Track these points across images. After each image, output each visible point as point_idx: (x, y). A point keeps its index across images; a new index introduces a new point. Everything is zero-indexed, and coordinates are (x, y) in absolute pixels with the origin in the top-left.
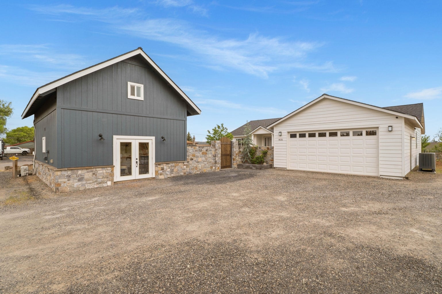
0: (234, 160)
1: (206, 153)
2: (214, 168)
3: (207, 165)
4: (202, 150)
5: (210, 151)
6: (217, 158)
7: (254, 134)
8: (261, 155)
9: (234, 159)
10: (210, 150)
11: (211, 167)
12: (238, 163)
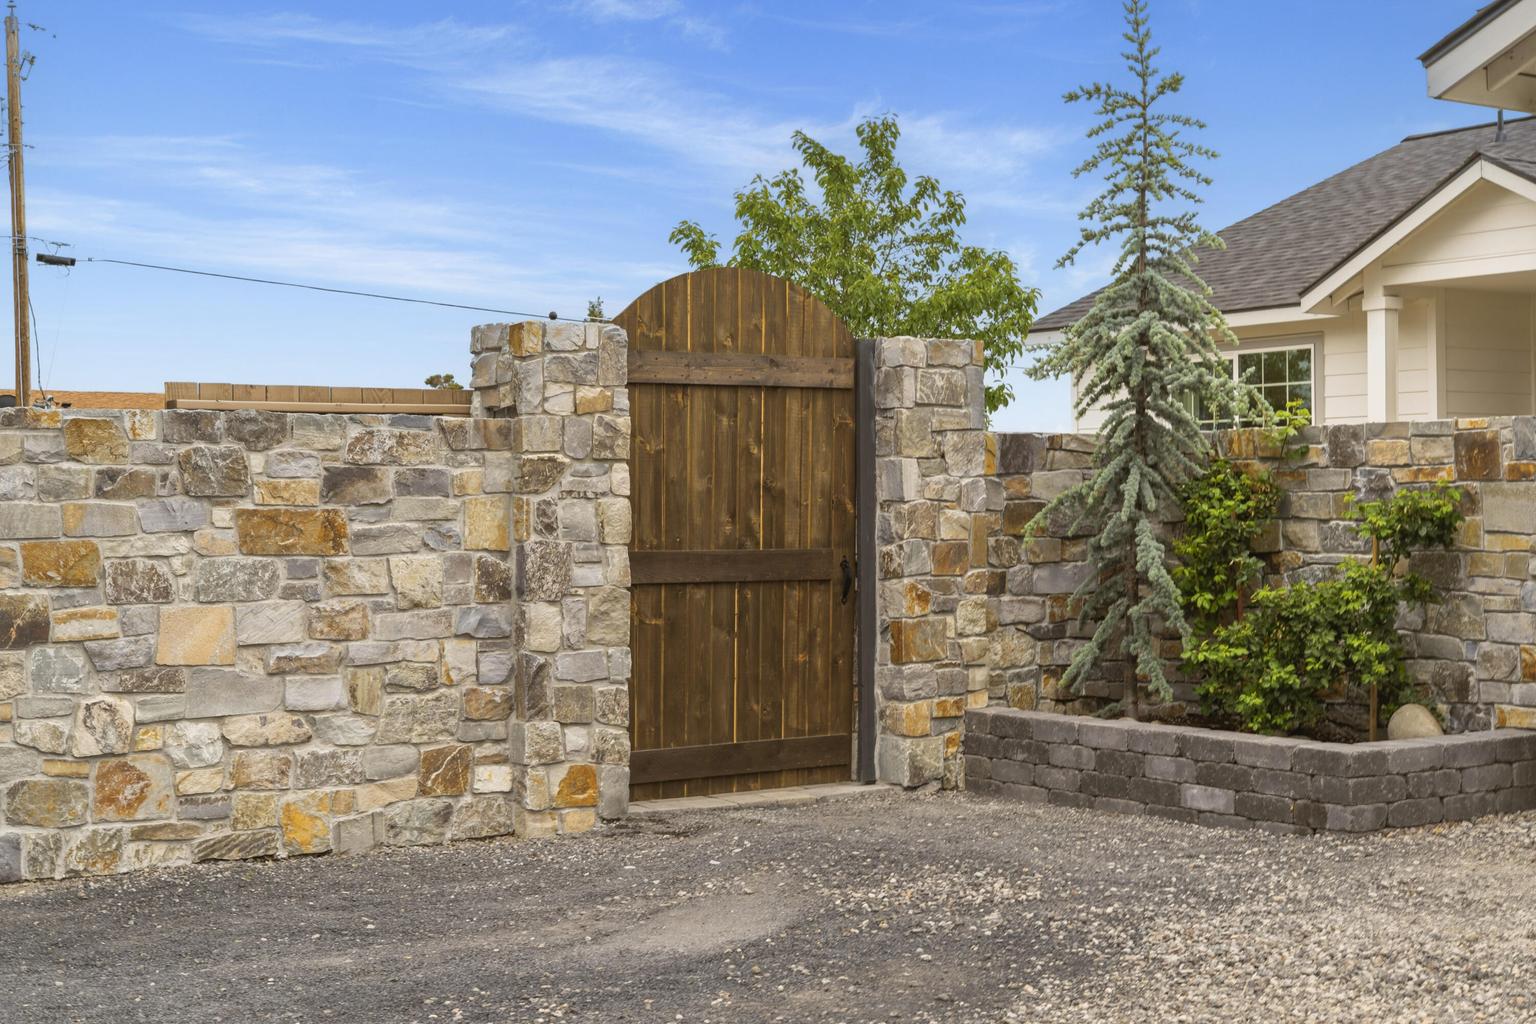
0: (898, 658)
1: (333, 534)
2: (493, 779)
3: (359, 730)
4: (235, 479)
5: (403, 487)
6: (540, 612)
7: (1393, 292)
8: (1358, 562)
9: (895, 629)
10: (420, 483)
11: (431, 762)
12: (979, 703)
